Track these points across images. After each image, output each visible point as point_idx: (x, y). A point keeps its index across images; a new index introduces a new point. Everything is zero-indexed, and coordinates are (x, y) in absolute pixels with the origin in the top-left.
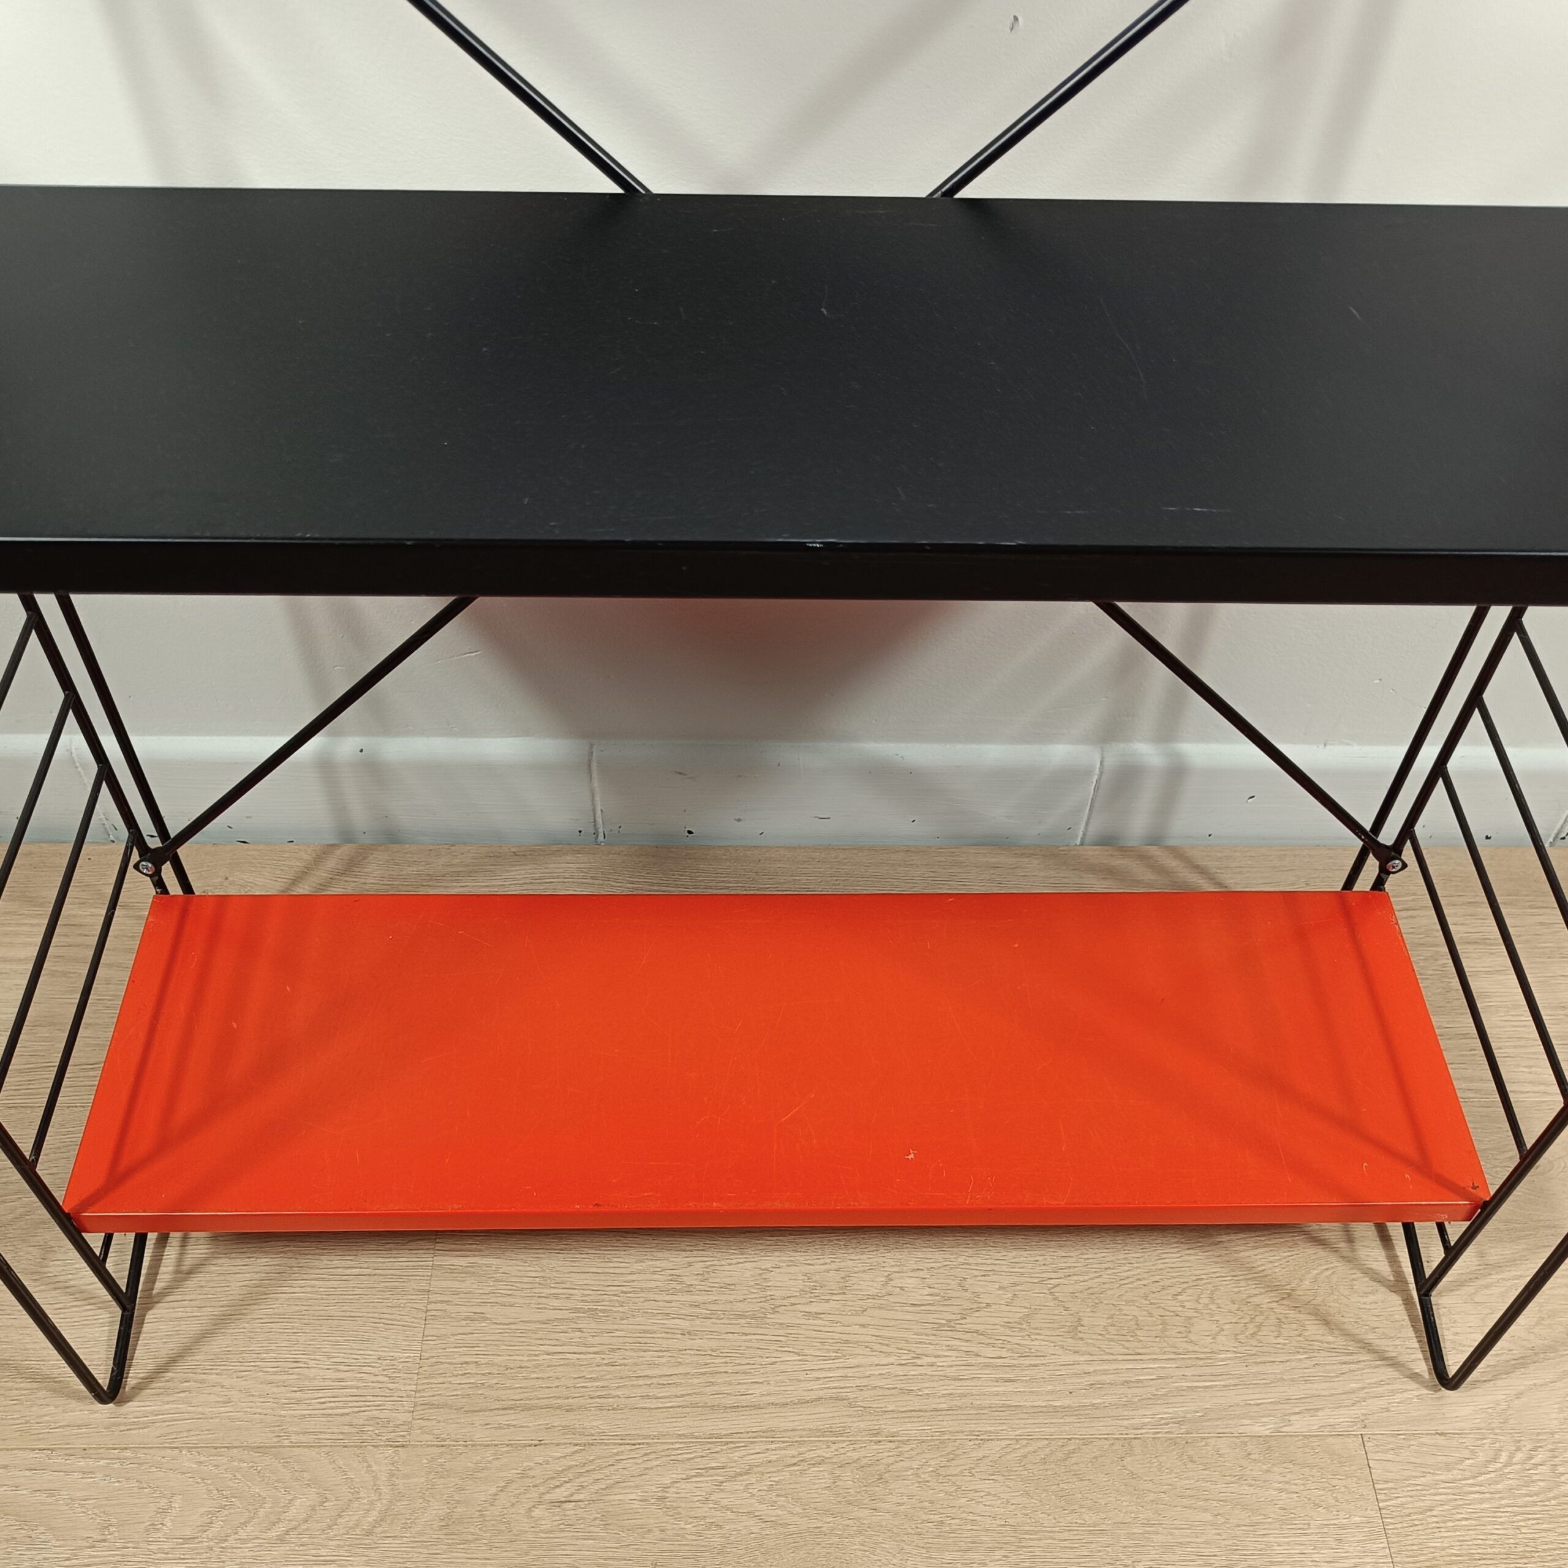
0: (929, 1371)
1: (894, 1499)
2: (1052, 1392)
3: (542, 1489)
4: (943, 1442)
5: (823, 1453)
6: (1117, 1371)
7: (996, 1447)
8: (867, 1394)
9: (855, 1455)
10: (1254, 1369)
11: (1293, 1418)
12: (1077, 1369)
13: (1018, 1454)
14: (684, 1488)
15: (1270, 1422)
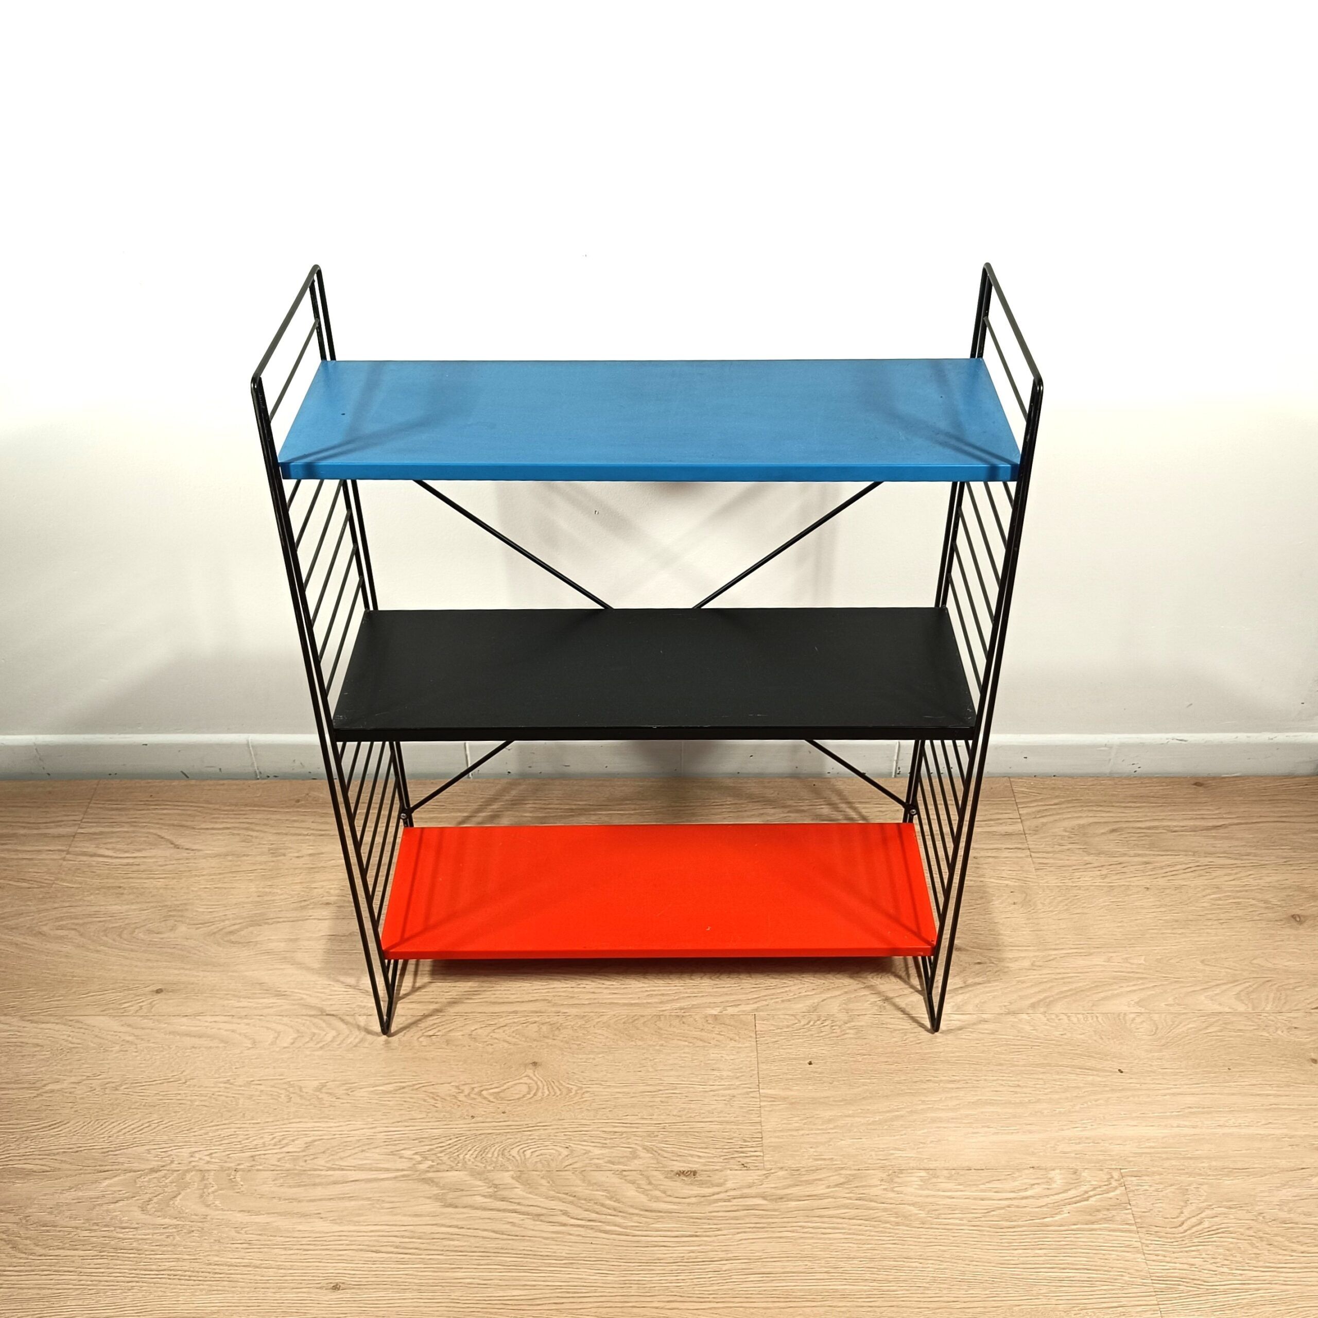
0: (583, 990)
1: (562, 1036)
2: (631, 998)
3: (424, 1031)
4: (584, 1016)
5: (537, 1019)
6: (659, 990)
7: (605, 1018)
8: (556, 998)
9: (548, 1020)
10: (715, 990)
11: (728, 1008)
12: (644, 989)
13: (615, 1020)
14: (480, 1031)
15: (719, 1009)
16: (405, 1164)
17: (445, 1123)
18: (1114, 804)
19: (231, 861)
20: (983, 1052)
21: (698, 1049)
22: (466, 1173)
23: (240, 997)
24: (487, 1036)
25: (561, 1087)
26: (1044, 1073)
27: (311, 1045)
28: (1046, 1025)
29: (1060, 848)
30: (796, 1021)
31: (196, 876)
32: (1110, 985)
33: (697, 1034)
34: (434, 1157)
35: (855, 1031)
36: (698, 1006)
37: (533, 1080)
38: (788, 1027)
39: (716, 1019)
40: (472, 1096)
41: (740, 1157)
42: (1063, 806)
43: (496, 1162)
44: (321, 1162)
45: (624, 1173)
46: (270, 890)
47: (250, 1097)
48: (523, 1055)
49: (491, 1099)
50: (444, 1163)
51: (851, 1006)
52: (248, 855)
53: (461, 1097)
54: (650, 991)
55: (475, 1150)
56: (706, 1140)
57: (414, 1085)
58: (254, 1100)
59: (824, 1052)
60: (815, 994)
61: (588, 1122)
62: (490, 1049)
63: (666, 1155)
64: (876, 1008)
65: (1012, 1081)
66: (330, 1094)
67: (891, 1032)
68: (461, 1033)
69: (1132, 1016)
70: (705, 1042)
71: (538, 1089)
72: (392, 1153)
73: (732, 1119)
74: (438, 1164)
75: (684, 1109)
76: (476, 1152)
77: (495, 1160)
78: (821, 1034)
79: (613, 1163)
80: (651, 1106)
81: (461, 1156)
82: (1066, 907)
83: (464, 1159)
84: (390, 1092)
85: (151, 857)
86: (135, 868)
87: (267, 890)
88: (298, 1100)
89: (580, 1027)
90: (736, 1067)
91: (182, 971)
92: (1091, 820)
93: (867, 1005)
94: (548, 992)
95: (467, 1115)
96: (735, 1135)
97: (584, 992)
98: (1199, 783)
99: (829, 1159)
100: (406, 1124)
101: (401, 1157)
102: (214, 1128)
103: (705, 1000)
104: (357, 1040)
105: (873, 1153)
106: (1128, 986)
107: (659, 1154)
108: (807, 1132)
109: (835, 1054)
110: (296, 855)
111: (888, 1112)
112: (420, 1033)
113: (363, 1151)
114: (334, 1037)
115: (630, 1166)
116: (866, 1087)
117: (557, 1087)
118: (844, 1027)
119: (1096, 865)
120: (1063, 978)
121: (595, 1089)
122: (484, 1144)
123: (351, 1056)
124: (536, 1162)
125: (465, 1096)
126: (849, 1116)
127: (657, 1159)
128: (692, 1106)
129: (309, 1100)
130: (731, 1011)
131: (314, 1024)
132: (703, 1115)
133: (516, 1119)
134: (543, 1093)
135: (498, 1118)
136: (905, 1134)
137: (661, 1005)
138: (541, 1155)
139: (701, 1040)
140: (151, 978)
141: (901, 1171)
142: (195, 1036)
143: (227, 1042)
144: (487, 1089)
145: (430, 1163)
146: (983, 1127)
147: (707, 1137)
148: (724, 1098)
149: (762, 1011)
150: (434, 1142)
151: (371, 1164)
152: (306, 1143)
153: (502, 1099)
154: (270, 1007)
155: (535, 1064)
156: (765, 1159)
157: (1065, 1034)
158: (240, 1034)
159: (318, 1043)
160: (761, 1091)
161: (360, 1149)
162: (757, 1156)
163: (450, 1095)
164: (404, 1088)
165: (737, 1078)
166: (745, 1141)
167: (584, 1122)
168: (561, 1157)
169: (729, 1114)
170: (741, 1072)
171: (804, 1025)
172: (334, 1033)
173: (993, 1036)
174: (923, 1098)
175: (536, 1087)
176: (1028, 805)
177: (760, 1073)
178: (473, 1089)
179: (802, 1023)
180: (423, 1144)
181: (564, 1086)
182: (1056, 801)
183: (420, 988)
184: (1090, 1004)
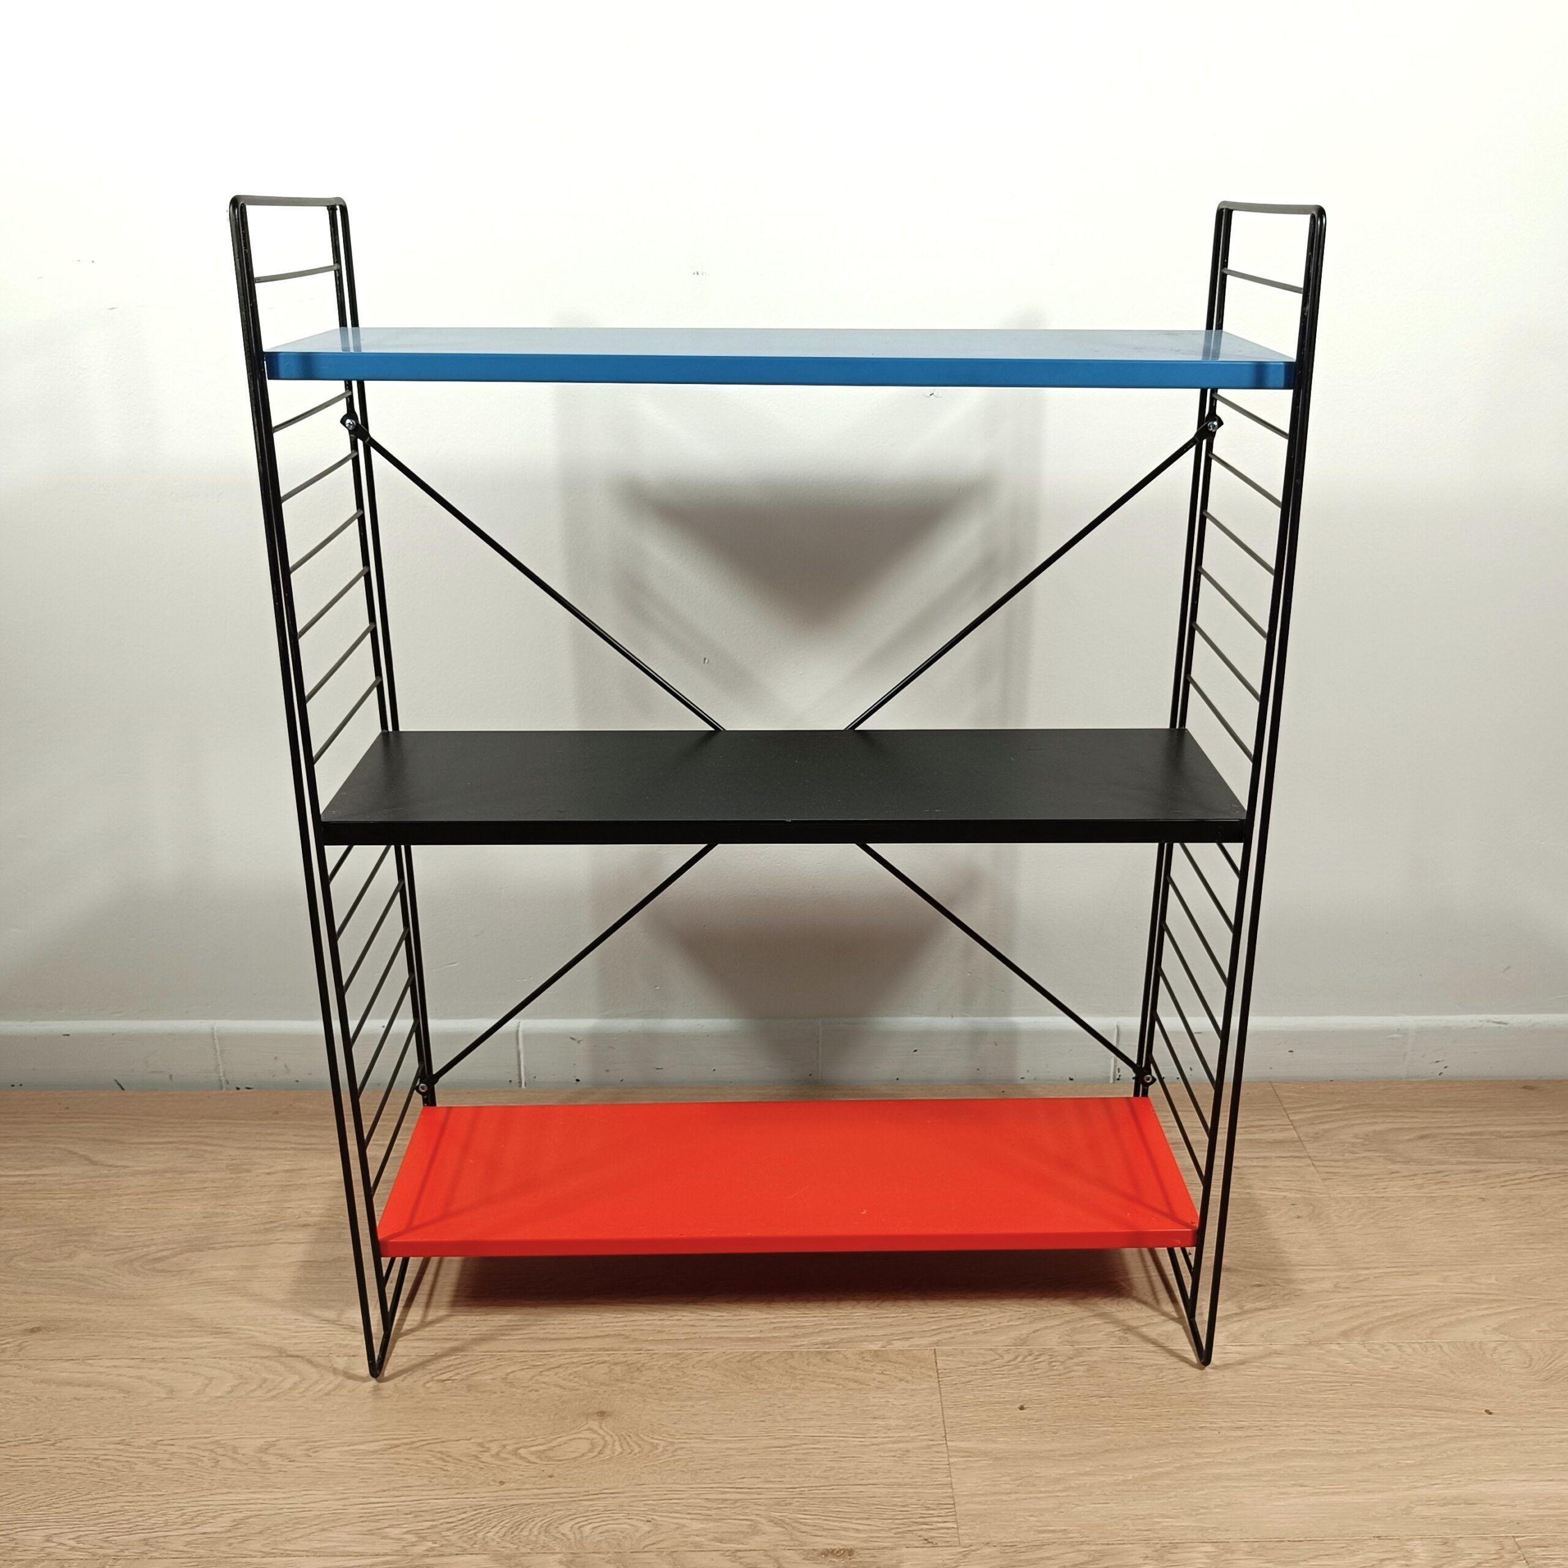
0: (678, 1322)
1: (644, 1378)
2: (749, 1331)
3: (433, 1375)
4: (679, 1354)
5: (607, 1359)
6: (791, 1322)
7: (709, 1357)
8: (636, 1332)
9: (625, 1359)
11: (894, 1342)
12: (767, 1321)
13: (723, 1358)
14: (519, 1374)
15: (880, 1344)
16: (389, 1546)
17: (458, 1491)
18: (1418, 1109)
19: (169, 1178)
20: (1279, 1391)
21: (851, 1392)
22: (486, 1557)
23: (157, 1336)
24: (531, 1379)
25: (640, 1442)
26: (1374, 1415)
27: (258, 1393)
28: (1367, 1356)
29: (1352, 1156)
30: (997, 1357)
31: (116, 1195)
32: (1453, 1308)
33: (850, 1374)
34: (436, 1537)
35: (1086, 1367)
36: (850, 1341)
37: (599, 1434)
38: (985, 1363)
39: (877, 1356)
40: (502, 1455)
41: (922, 1530)
42: (1350, 1111)
43: (536, 1542)
44: (255, 1545)
45: (740, 1554)
46: (223, 1210)
47: (154, 1462)
48: (585, 1402)
49: (532, 1458)
50: (453, 1545)
51: (1077, 1337)
52: (196, 1172)
53: (486, 1457)
54: (778, 1322)
55: (503, 1527)
56: (867, 1508)
57: (413, 1443)
58: (159, 1466)
59: (1041, 1394)
60: (1022, 1324)
61: (683, 1487)
62: (534, 1396)
63: (804, 1528)
64: (1114, 1339)
65: (1328, 1426)
66: (281, 1455)
67: (1139, 1368)
68: (491, 1376)
69: (1494, 1345)
70: (861, 1383)
71: (604, 1447)
72: (371, 1533)
73: (907, 1480)
74: (442, 1546)
75: (832, 1468)
76: (504, 1530)
77: (534, 1539)
78: (1035, 1373)
79: (721, 1541)
80: (780, 1466)
81: (481, 1535)
82: (1372, 1221)
83: (484, 1539)
84: (374, 1452)
85: (53, 1175)
86: (28, 1187)
87: (219, 1210)
88: (229, 1464)
89: (672, 1367)
90: (910, 1414)
91: (74, 1306)
92: (1390, 1126)
93: (1099, 1336)
94: (625, 1326)
95: (494, 1481)
96: (912, 1501)
97: (678, 1326)
98: (1529, 1086)
99: (1061, 1531)
100: (396, 1493)
101: (383, 1538)
102: (91, 1502)
103: (859, 1332)
104: (331, 1386)
105: (1128, 1522)
106: (1478, 1310)
107: (794, 1528)
108: (1025, 1496)
109: (1059, 1396)
110: (267, 1171)
111: (1146, 1467)
112: (429, 1377)
113: (323, 1530)
114: (295, 1383)
115: (747, 1544)
116: (1109, 1437)
117: (635, 1442)
118: (1070, 1363)
119: (1406, 1174)
120: (1383, 1302)
121: (693, 1445)
122: (517, 1518)
123: (319, 1406)
124: (600, 1541)
125: (492, 1456)
126: (1086, 1474)
127: (791, 1534)
128: (844, 1465)
129: (246, 1464)
130: (898, 1345)
131: (265, 1367)
132: (860, 1477)
133: (570, 1484)
134: (613, 1451)
135: (540, 1484)
136: (1175, 1496)
137: (793, 1340)
138: (608, 1531)
139: (855, 1381)
140: (25, 1314)
141: (1175, 1545)
142: (80, 1385)
143: (129, 1392)
144: (525, 1447)
145: (430, 1544)
146: (1294, 1485)
147: (868, 1505)
148: (893, 1454)
149: (945, 1344)
150: (437, 1516)
151: (335, 1547)
152: (234, 1520)
153: (550, 1459)
154: (202, 1348)
155: (602, 1414)
156: (960, 1531)
157: (1397, 1368)
158: (151, 1382)
159: (270, 1391)
160: (949, 1443)
161: (320, 1527)
162: (948, 1528)
163: (469, 1456)
164: (397, 1446)
165: (911, 1428)
166: (928, 1509)
167: (675, 1487)
168: (638, 1535)
169: (901, 1474)
170: (917, 1421)
171: (1009, 1361)
172: (296, 1378)
173: (1291, 1372)
174: (1198, 1450)
175: (602, 1443)
176: (1301, 1110)
177: (947, 1421)
178: (504, 1446)
179: (1007, 1358)
180: (420, 1519)
181: (646, 1441)
182: (1338, 1106)
183: (432, 1322)
184: (1428, 1331)
